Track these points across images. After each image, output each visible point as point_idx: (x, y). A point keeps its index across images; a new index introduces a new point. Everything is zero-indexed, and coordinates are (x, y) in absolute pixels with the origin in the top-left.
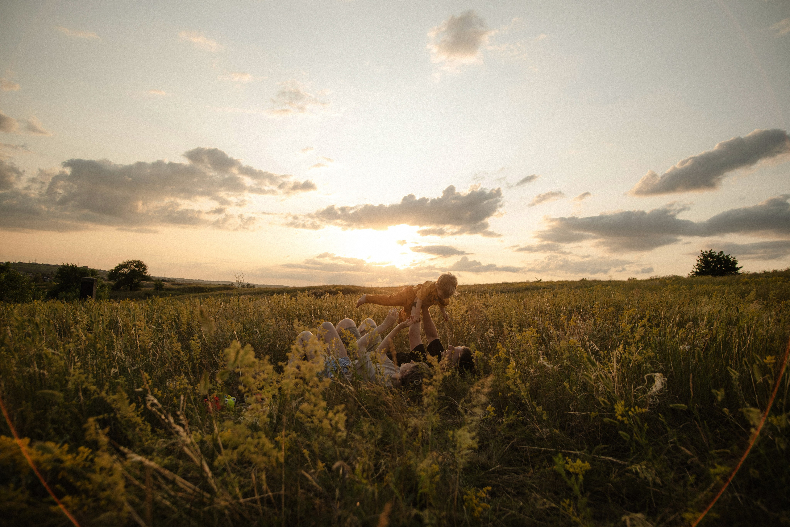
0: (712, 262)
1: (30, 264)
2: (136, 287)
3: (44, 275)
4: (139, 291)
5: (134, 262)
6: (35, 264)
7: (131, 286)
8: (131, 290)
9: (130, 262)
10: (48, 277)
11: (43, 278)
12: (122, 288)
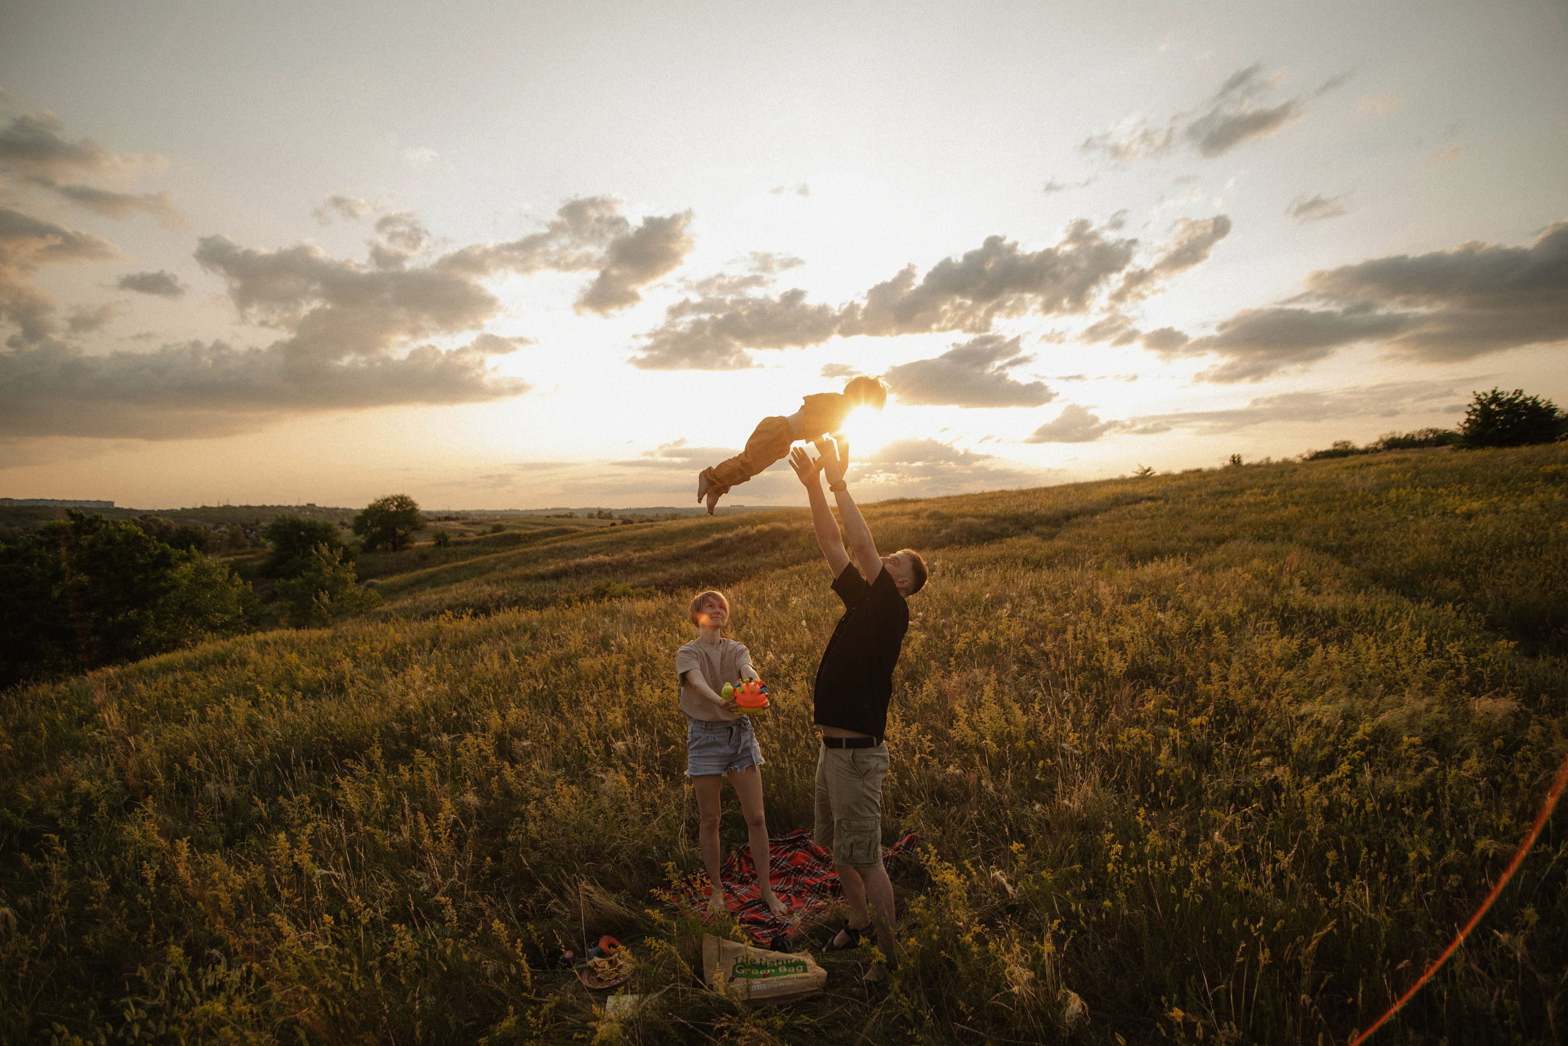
0: (1499, 413)
1: (219, 508)
2: (400, 543)
3: (244, 526)
4: (408, 551)
5: (395, 498)
6: (228, 508)
7: (393, 543)
8: (394, 549)
9: (386, 500)
10: (252, 530)
11: (245, 532)
12: (379, 547)
